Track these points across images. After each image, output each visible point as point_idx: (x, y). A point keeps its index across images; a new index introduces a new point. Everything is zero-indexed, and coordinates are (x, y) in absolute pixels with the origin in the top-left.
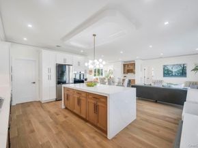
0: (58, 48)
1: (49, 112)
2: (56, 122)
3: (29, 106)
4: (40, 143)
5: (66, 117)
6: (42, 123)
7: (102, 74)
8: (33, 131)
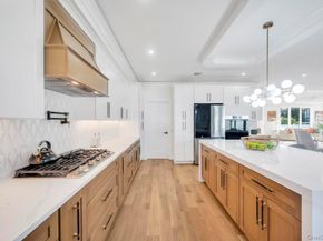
0: (196, 77)
1: (178, 181)
2: (182, 206)
3: (158, 165)
4: (148, 234)
5: (200, 201)
6: (164, 197)
7: (305, 120)
8: (148, 207)
